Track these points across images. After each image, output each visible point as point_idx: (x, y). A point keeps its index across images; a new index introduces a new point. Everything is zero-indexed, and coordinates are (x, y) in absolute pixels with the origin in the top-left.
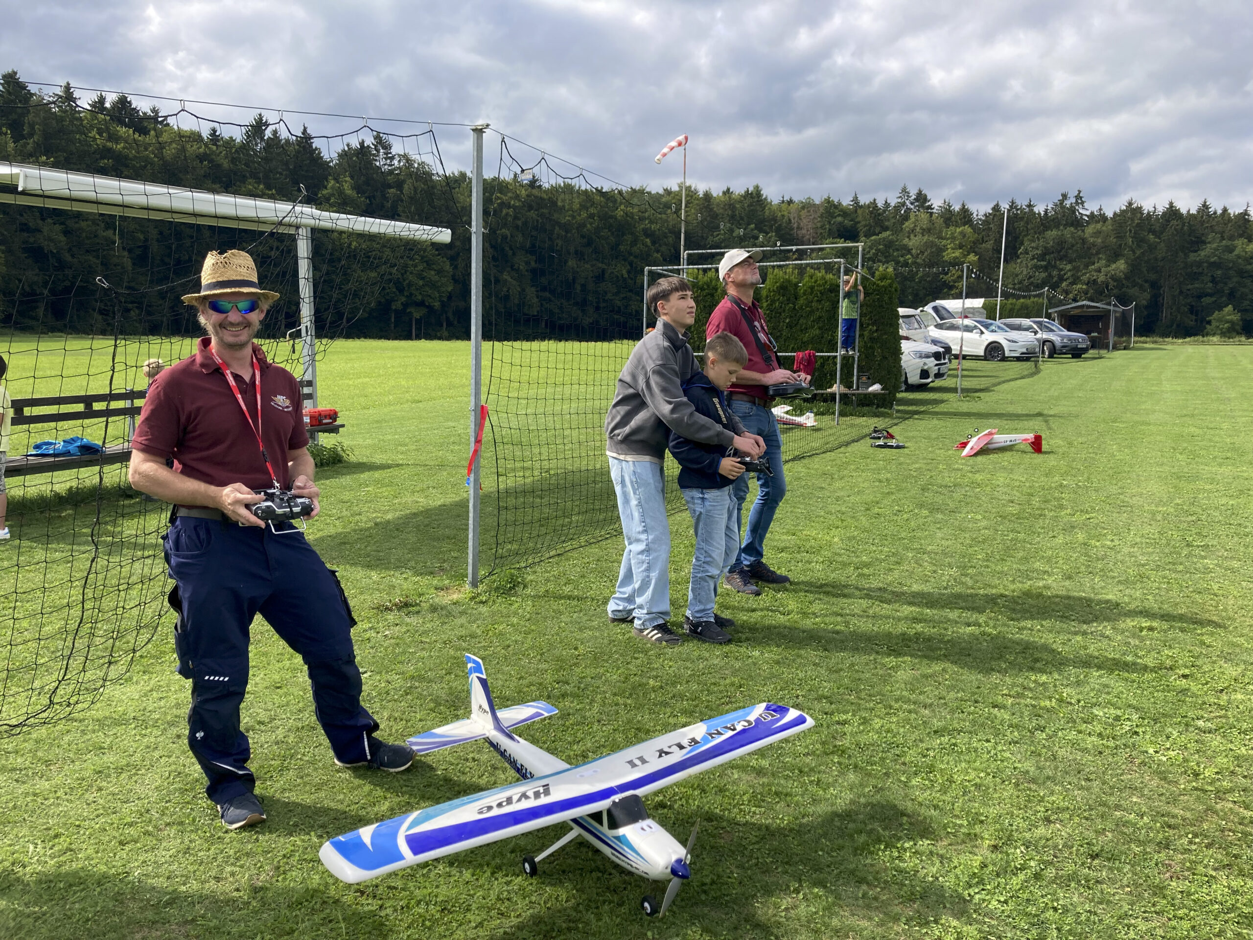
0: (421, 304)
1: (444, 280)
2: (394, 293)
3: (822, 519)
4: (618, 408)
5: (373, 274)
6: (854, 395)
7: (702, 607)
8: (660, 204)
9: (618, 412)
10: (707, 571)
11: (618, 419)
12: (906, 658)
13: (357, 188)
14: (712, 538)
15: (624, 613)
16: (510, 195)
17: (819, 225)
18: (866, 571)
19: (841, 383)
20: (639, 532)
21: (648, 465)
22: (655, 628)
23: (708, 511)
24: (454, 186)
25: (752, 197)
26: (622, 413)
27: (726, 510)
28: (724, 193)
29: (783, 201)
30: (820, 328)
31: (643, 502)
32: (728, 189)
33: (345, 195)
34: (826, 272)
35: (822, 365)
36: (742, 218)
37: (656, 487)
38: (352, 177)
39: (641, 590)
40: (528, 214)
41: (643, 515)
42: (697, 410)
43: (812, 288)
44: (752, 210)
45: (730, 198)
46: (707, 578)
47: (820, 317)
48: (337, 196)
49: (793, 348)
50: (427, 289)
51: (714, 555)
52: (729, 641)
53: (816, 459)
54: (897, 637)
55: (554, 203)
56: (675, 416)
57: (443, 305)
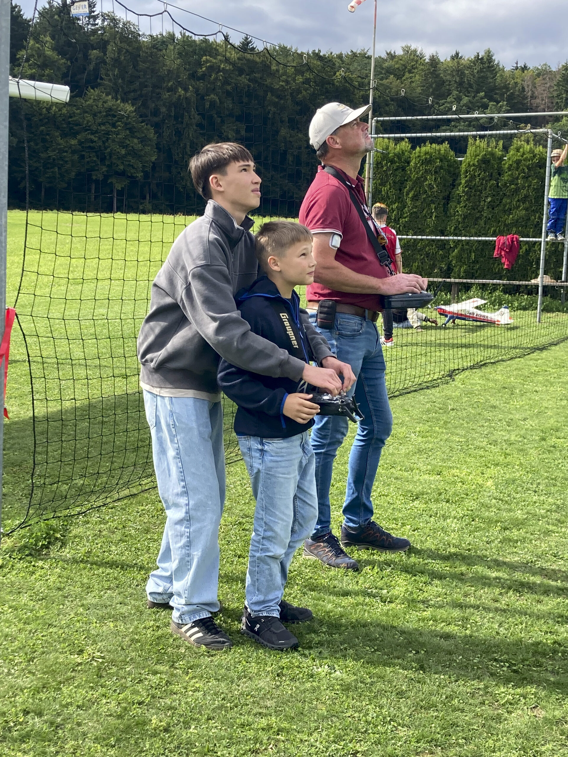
0: (122, 174)
1: (148, 149)
2: (95, 161)
3: (482, 453)
4: (152, 324)
5: (73, 142)
6: (562, 287)
7: (261, 598)
8: (383, 69)
9: (152, 329)
10: (267, 550)
11: (151, 339)
12: (529, 689)
13: (59, 49)
14: (274, 506)
15: (165, 597)
16: (219, 57)
17: (555, 94)
18: (515, 534)
19: (545, 273)
20: (177, 494)
21: (190, 402)
22: (197, 623)
23: (270, 469)
24: (161, 47)
25: (482, 63)
26: (157, 331)
27: (296, 467)
28: (453, 58)
29: (517, 68)
30: (526, 209)
31: (182, 452)
32: (457, 54)
33: (45, 57)
34: (535, 145)
35: (527, 252)
36: (471, 86)
37: (200, 433)
38: (53, 38)
39: (180, 572)
40: (239, 78)
41: (182, 472)
42: (256, 330)
43: (518, 162)
44: (482, 77)
45: (458, 63)
46: (269, 560)
47: (526, 197)
48: (36, 57)
49: (495, 231)
50: (129, 158)
51: (277, 529)
52: (295, 648)
53: (500, 367)
54: (527, 647)
55: (266, 67)
56: (221, 338)
57: (146, 175)
